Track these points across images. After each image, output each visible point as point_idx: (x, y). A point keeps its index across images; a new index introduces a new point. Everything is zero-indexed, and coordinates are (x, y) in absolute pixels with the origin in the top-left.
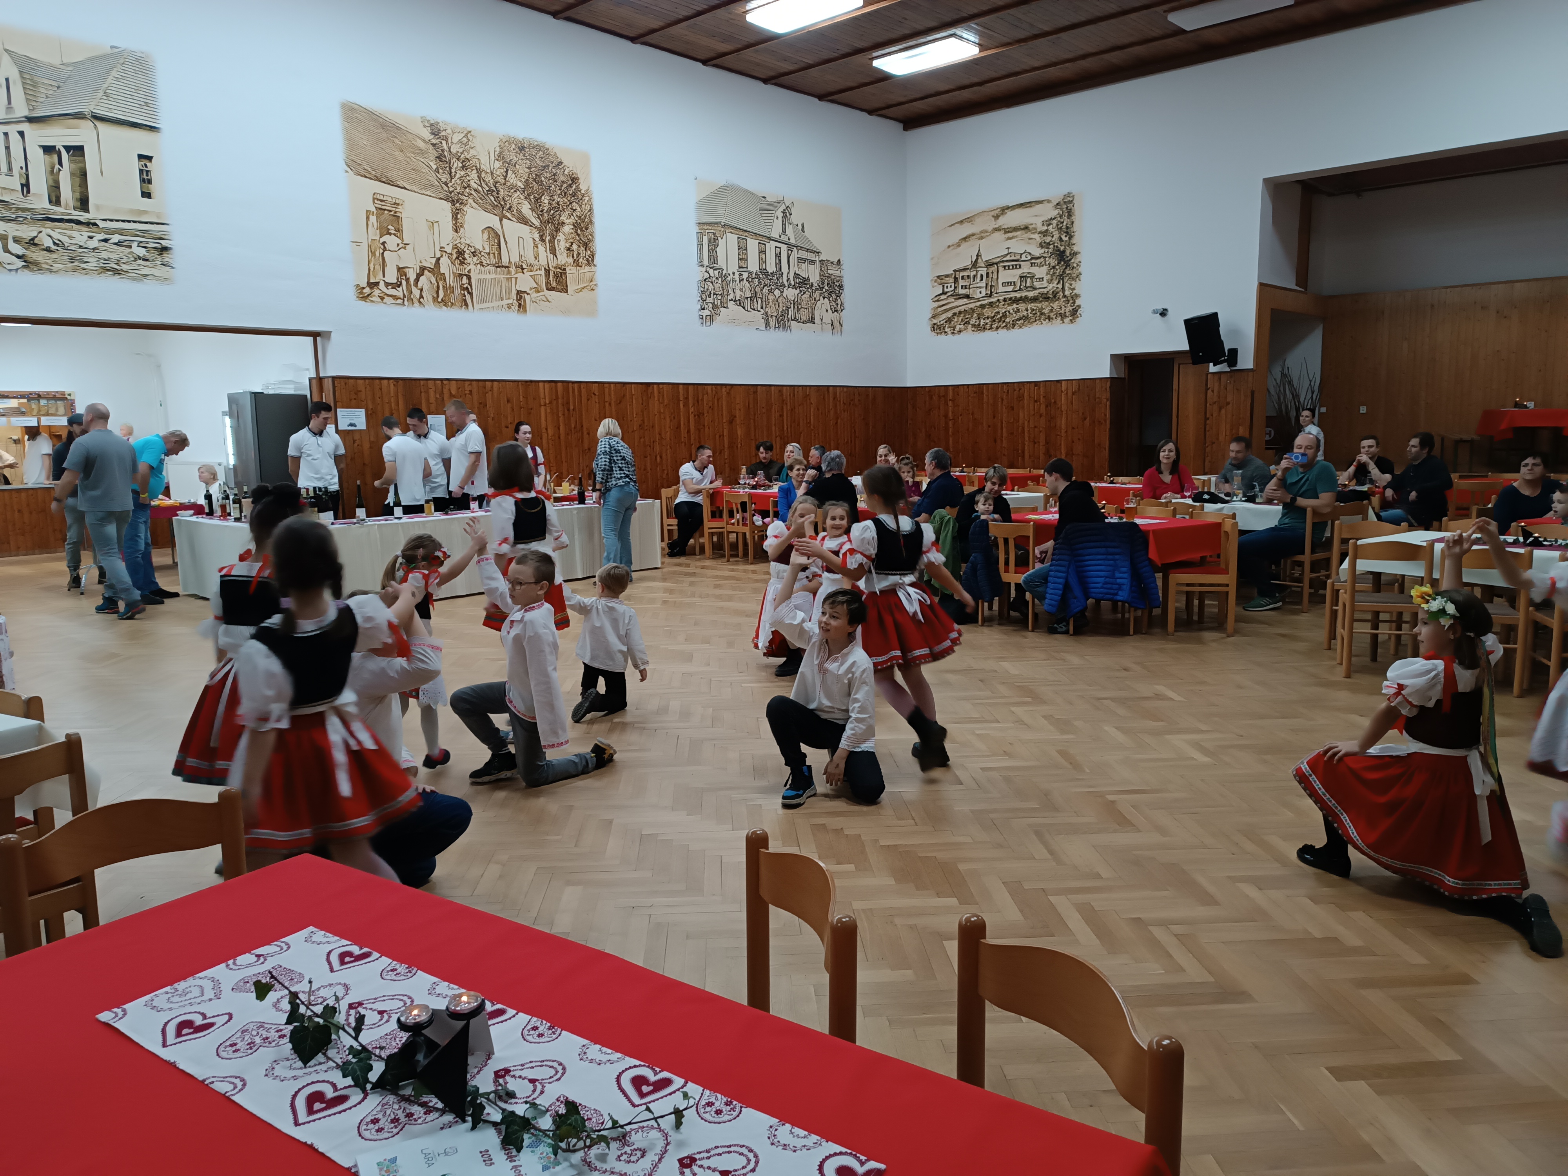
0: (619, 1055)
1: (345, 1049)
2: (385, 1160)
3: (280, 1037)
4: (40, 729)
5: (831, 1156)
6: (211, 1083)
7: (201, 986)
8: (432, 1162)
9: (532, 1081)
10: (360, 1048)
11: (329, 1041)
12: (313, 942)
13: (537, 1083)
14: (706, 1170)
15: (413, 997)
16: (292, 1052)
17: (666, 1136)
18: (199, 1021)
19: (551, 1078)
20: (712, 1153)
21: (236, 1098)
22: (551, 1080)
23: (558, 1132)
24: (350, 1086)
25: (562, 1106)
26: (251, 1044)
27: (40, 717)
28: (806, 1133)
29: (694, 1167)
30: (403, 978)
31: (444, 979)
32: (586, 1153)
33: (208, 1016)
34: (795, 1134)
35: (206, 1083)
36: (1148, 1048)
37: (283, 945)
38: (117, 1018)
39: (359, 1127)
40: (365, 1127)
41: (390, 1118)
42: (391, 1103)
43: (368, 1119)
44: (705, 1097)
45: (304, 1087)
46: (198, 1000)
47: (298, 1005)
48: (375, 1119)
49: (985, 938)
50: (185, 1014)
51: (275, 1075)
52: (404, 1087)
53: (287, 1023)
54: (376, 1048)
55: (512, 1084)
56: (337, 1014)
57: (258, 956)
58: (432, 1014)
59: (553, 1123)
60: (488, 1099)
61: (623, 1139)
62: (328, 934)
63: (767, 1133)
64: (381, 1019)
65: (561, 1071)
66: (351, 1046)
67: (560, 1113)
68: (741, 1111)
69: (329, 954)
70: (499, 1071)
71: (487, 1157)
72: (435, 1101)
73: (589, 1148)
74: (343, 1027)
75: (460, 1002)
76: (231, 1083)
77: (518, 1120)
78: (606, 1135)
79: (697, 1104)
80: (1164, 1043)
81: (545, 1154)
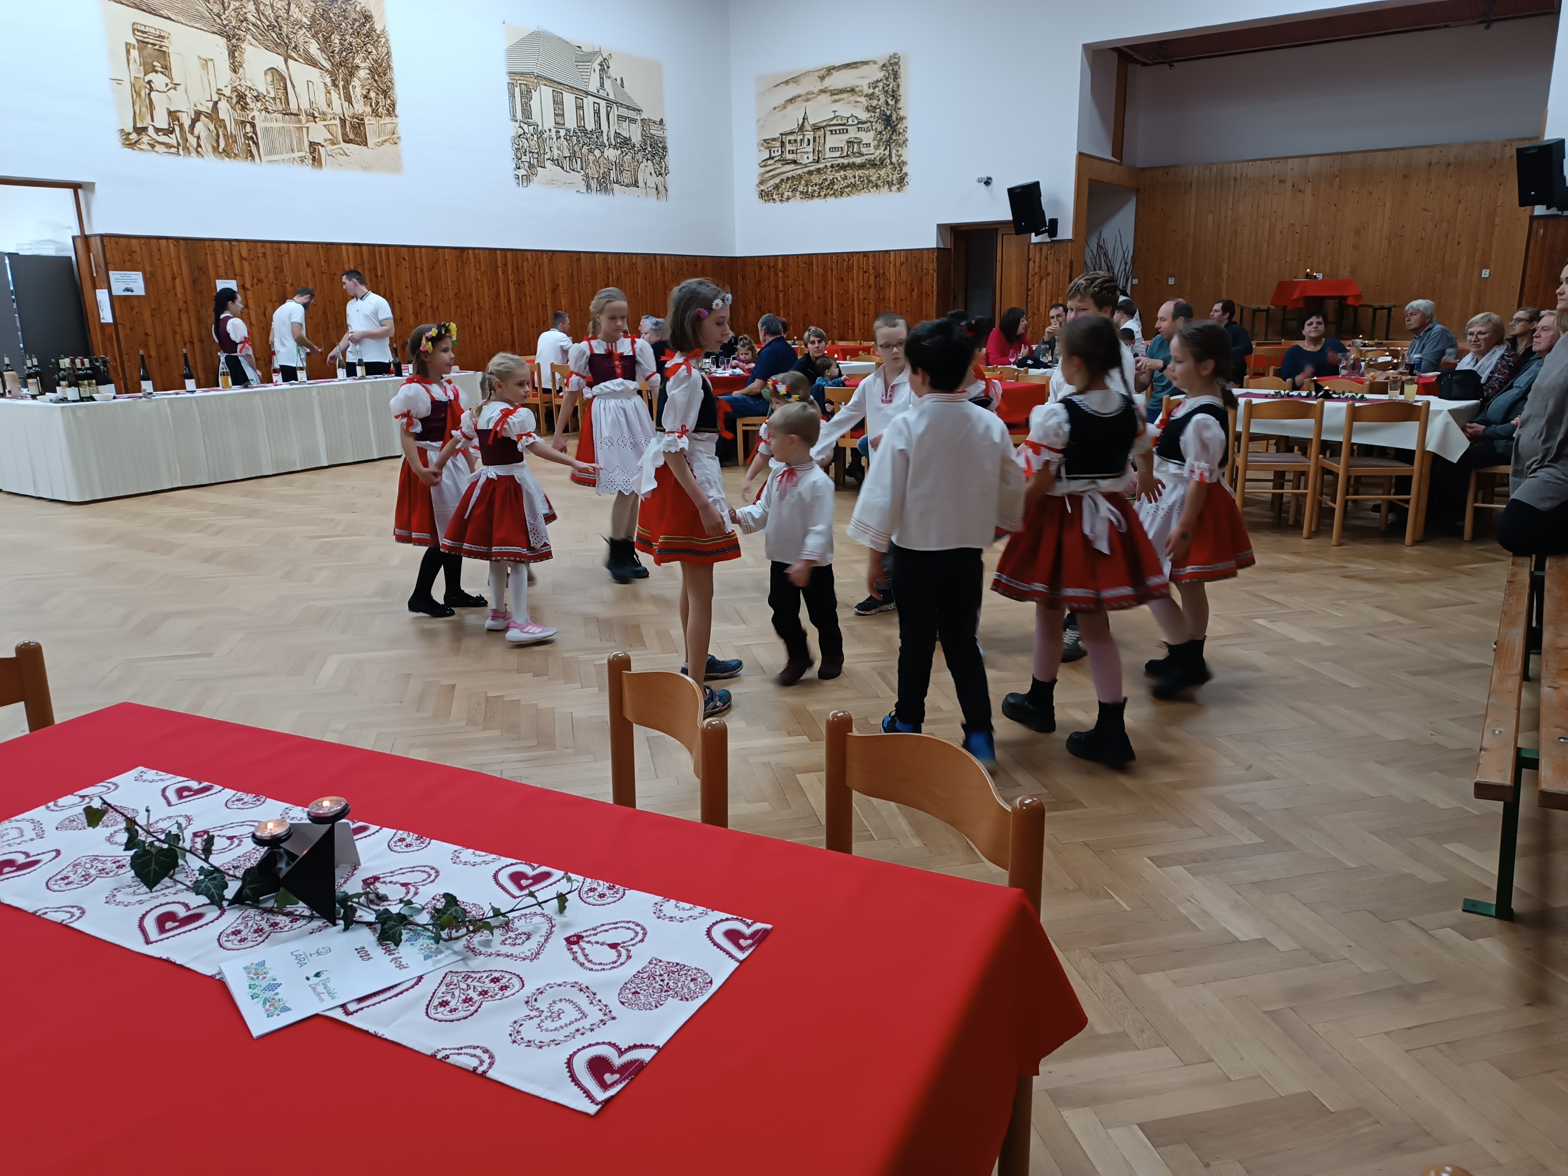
0: (494, 856)
1: (193, 873)
2: (252, 964)
3: (118, 867)
5: (717, 922)
6: (43, 914)
7: (19, 828)
8: (305, 961)
9: (403, 885)
10: (212, 869)
11: (177, 865)
12: (145, 781)
13: (409, 886)
14: (595, 945)
16: (136, 879)
17: (550, 920)
18: (21, 859)
19: (423, 881)
20: (599, 930)
21: (75, 925)
22: (424, 883)
23: (436, 925)
24: (204, 905)
25: (439, 902)
26: (86, 877)
28: (692, 906)
29: (581, 943)
30: (252, 806)
31: (298, 805)
32: (469, 940)
33: (31, 854)
34: (681, 908)
35: (38, 914)
36: (1011, 809)
37: (110, 785)
39: (219, 940)
40: (226, 939)
42: (252, 915)
43: (229, 931)
44: (587, 884)
45: (152, 909)
46: (18, 841)
47: (137, 831)
48: (236, 930)
49: (851, 731)
50: (5, 854)
51: (117, 901)
52: (265, 901)
53: (125, 850)
54: (229, 869)
55: (382, 889)
56: (181, 842)
57: (83, 797)
58: (290, 828)
59: (431, 918)
60: (358, 903)
61: (506, 926)
62: (161, 773)
63: (653, 909)
64: (229, 845)
65: (434, 875)
66: (202, 867)
67: (439, 908)
68: (624, 893)
69: (164, 790)
70: (368, 879)
71: (364, 954)
72: (301, 908)
73: (472, 935)
74: (190, 851)
75: (322, 807)
76: (67, 912)
77: (395, 917)
78: (489, 923)
79: (579, 891)
80: (1027, 802)
81: (425, 946)
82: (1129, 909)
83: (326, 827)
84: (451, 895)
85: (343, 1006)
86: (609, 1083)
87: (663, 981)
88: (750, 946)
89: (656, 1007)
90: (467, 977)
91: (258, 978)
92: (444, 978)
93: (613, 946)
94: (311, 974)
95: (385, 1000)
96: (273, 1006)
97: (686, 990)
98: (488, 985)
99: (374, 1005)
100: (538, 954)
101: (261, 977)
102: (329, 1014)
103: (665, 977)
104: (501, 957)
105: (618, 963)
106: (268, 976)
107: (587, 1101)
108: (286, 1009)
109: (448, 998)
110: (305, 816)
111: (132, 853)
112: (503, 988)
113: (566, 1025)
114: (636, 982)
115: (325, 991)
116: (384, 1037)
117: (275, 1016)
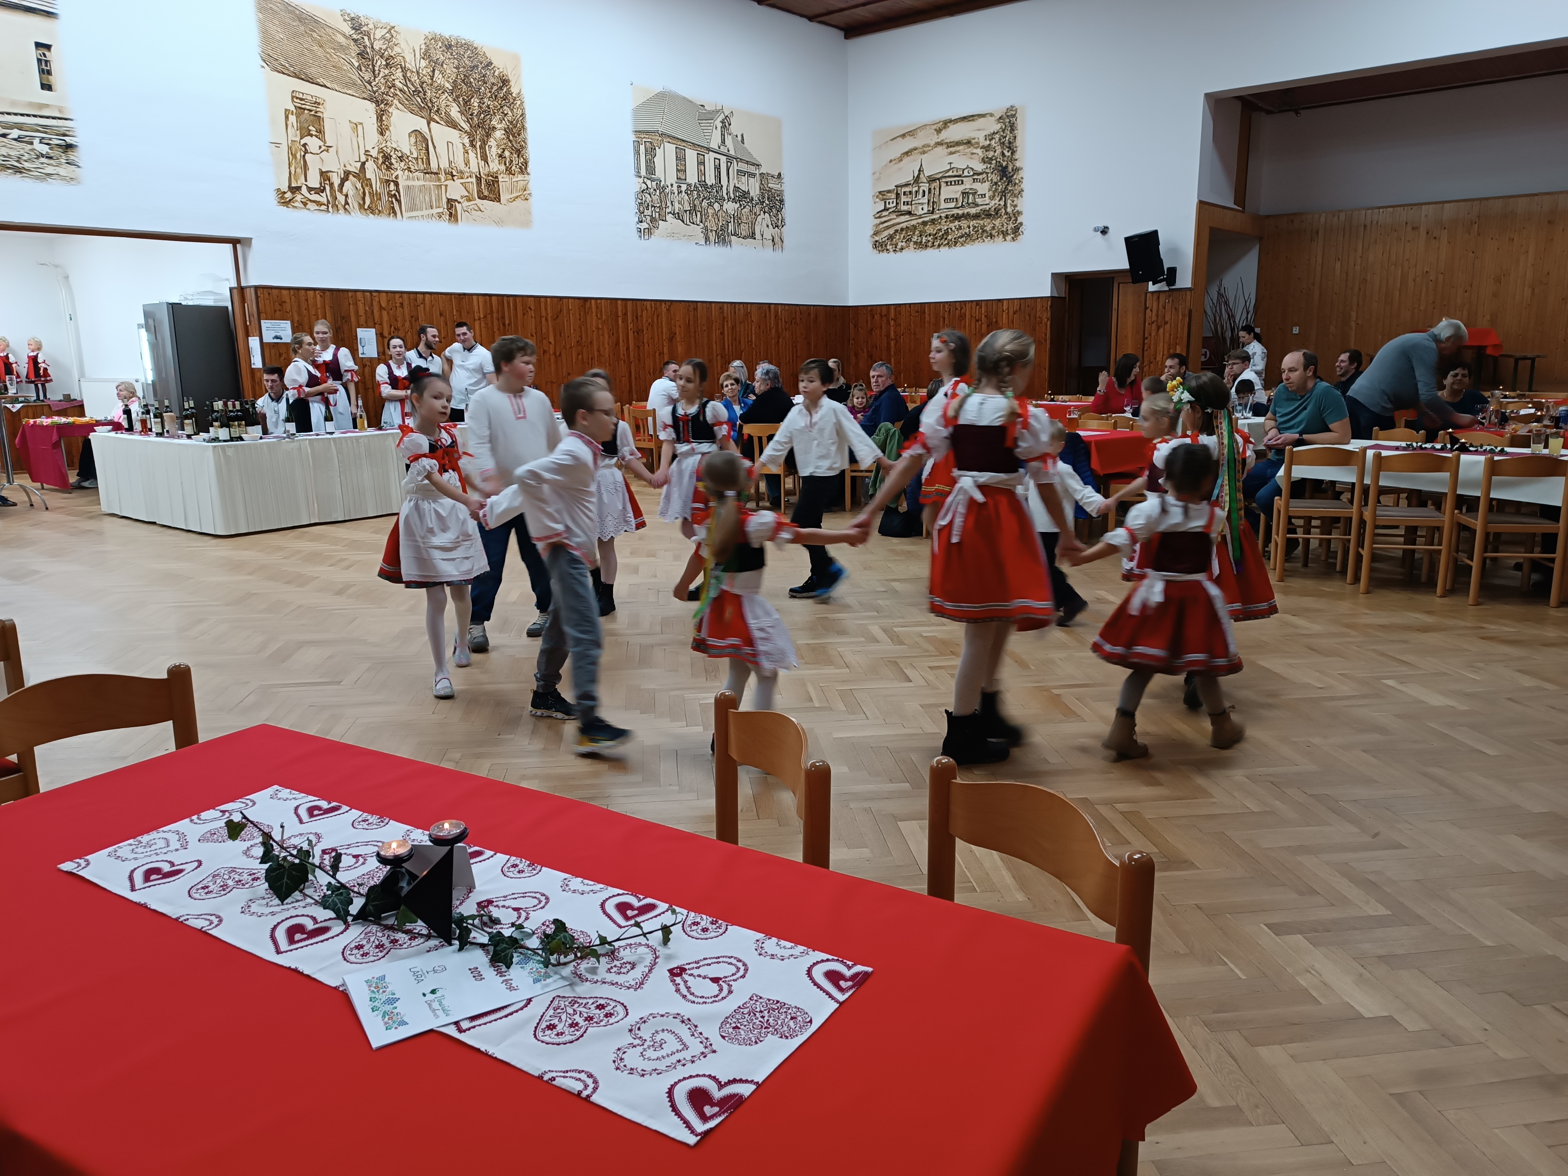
0: (602, 886)
1: (322, 888)
2: (373, 978)
3: (253, 880)
5: (818, 963)
6: (185, 920)
7: (166, 839)
8: (423, 978)
9: (515, 909)
10: (339, 885)
11: (307, 880)
12: (279, 799)
13: (521, 911)
14: (697, 978)
16: (269, 891)
17: (655, 951)
18: (166, 868)
19: (534, 906)
20: (701, 963)
21: (213, 932)
22: (535, 908)
23: (545, 950)
24: (330, 919)
25: (550, 926)
26: (224, 887)
28: (793, 944)
29: (684, 975)
30: (376, 827)
31: (418, 828)
32: (576, 966)
33: (176, 864)
34: (782, 946)
36: (1120, 864)
37: (248, 802)
38: (80, 868)
39: (343, 953)
40: (349, 952)
41: (374, 944)
42: (374, 931)
43: (353, 945)
44: (690, 918)
45: (283, 921)
46: (164, 850)
47: (272, 846)
48: (359, 945)
50: (152, 862)
51: (252, 911)
52: (386, 918)
53: (260, 863)
54: (354, 886)
55: (495, 913)
56: (311, 858)
57: (223, 812)
58: (412, 849)
59: (541, 943)
60: (473, 925)
61: (612, 954)
62: (294, 792)
63: (754, 946)
64: (355, 863)
65: (544, 901)
66: (330, 883)
67: (548, 933)
68: (727, 928)
69: (296, 808)
70: (482, 902)
71: (476, 973)
72: (420, 926)
73: (579, 962)
74: (320, 867)
75: (442, 829)
76: (206, 919)
77: (507, 939)
78: (596, 950)
79: (683, 924)
80: (1135, 857)
81: (534, 970)
82: (1243, 977)
83: (446, 849)
84: (561, 921)
85: (457, 1023)
86: (708, 1115)
87: (763, 1017)
88: (851, 988)
89: (756, 1043)
90: (573, 1002)
91: (378, 992)
92: (552, 1002)
93: (715, 980)
94: (427, 991)
95: (495, 1020)
96: (392, 1019)
97: (785, 1028)
98: (594, 1012)
99: (485, 1024)
100: (642, 983)
101: (381, 991)
102: (443, 1030)
103: (766, 1013)
104: (606, 985)
105: (720, 997)
106: (388, 990)
107: (687, 1132)
108: (403, 1023)
109: (555, 1021)
110: (427, 838)
111: (266, 866)
112: (608, 1015)
113: (668, 1056)
114: (737, 1017)
115: (440, 1008)
116: (494, 1056)
117: (393, 1029)
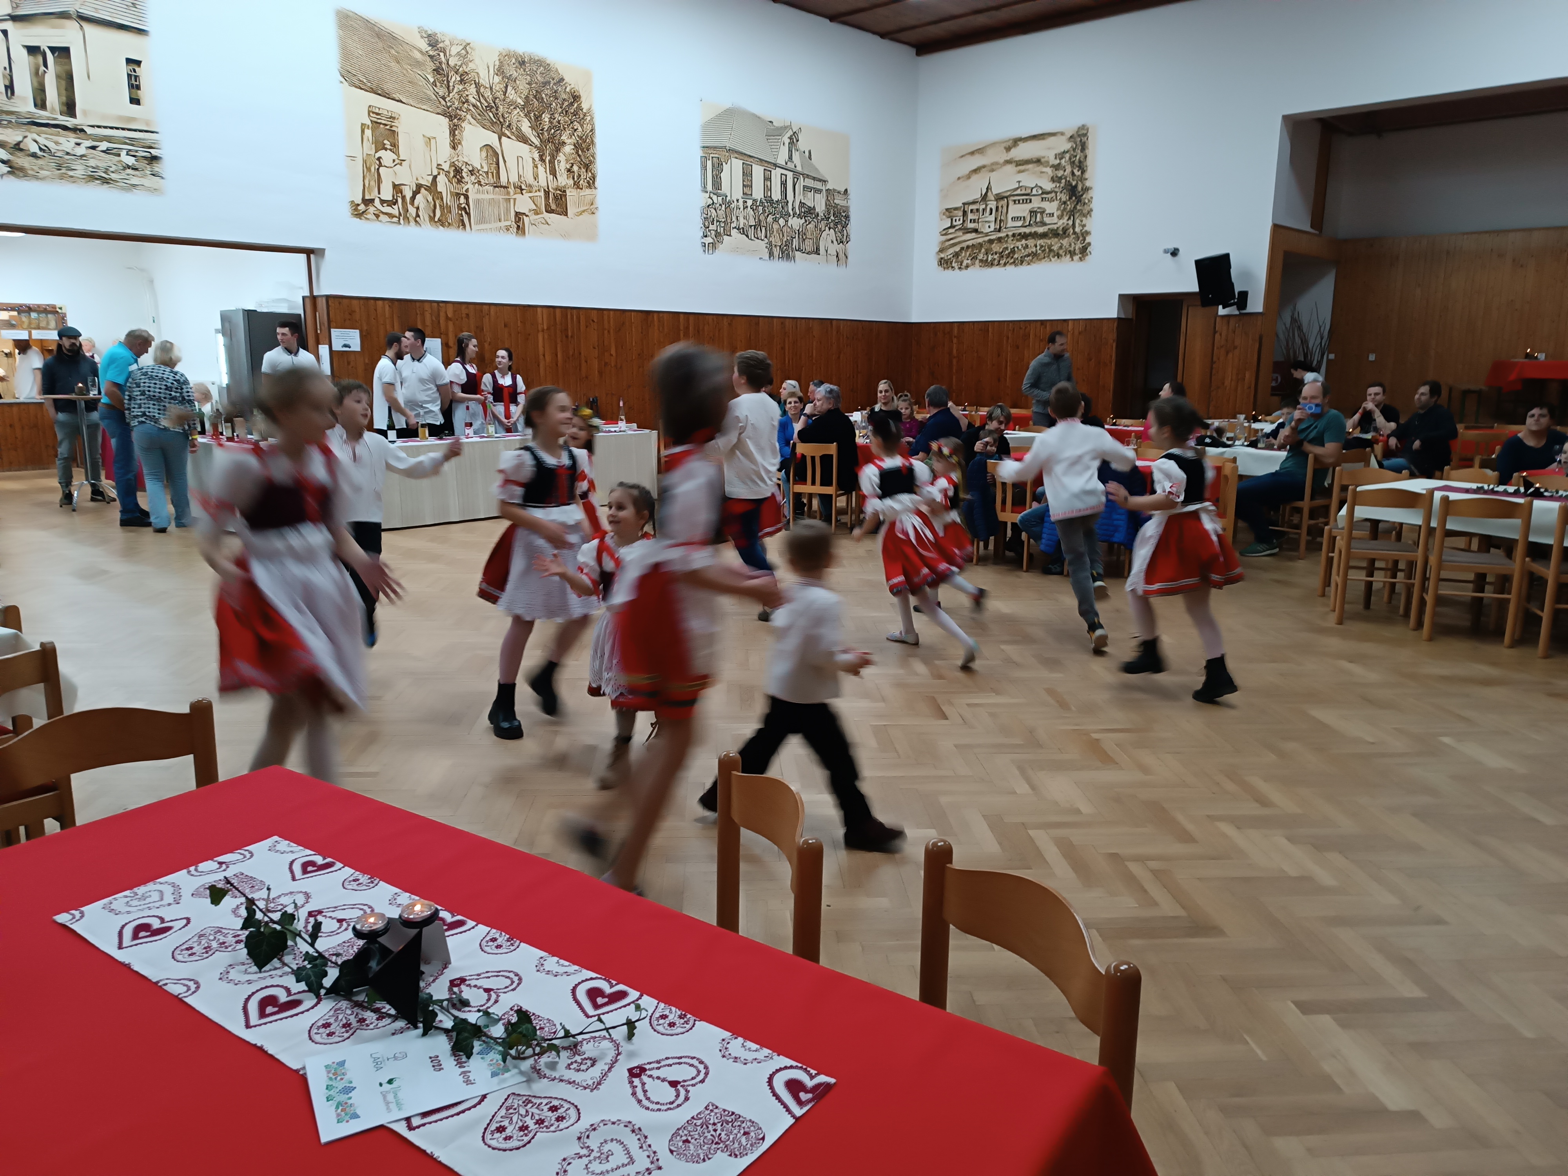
0: (576, 967)
1: (300, 957)
2: (334, 1063)
3: (237, 942)
4: (16, 638)
5: (781, 1069)
6: (164, 985)
7: (161, 892)
8: (381, 1066)
9: (487, 990)
10: (316, 955)
11: (286, 947)
12: (277, 851)
13: (492, 993)
14: (656, 1080)
15: (373, 906)
16: (248, 957)
17: (617, 1046)
18: (156, 924)
19: (506, 987)
20: (663, 1063)
21: (189, 1000)
22: (506, 990)
23: (508, 1040)
24: (304, 991)
25: (515, 1015)
26: (208, 948)
27: (19, 627)
28: (758, 1047)
29: (643, 1077)
30: (366, 888)
31: (406, 890)
32: (536, 1061)
33: (166, 920)
34: (747, 1048)
35: (159, 984)
36: (1106, 972)
38: (74, 920)
39: (309, 1031)
40: (316, 1031)
41: (342, 1023)
42: (344, 1008)
43: (320, 1024)
44: (659, 1010)
45: (257, 991)
46: (157, 905)
47: (255, 911)
48: (327, 1023)
49: (951, 862)
50: (143, 917)
51: (230, 978)
52: (358, 993)
53: (242, 929)
54: (333, 955)
55: (467, 993)
56: (296, 921)
57: (221, 863)
58: (388, 923)
59: (506, 1030)
60: (442, 1007)
61: (574, 1048)
62: (292, 844)
63: (719, 1046)
64: (339, 928)
65: (517, 982)
66: (307, 952)
67: (513, 1021)
68: (694, 1024)
69: (292, 863)
70: (455, 980)
71: (436, 1063)
72: (387, 1007)
73: (538, 1056)
74: (301, 934)
75: (413, 911)
76: (185, 985)
77: (469, 1027)
78: (557, 1044)
79: (651, 1017)
80: (1122, 968)
81: (495, 1061)
82: (1264, 1058)
83: (414, 931)
84: (526, 1010)
85: (408, 1120)
87: (715, 1130)
88: (809, 1101)
89: (704, 1160)
91: (336, 1079)
92: (506, 1100)
93: (674, 1084)
94: (384, 1081)
95: (447, 1118)
96: (346, 1112)
97: (736, 1145)
98: (546, 1114)
99: (436, 1121)
100: (599, 1084)
101: (339, 1078)
102: (394, 1127)
103: (719, 1125)
104: (563, 1084)
105: (675, 1105)
106: (346, 1077)
108: (355, 1116)
109: (506, 1123)
111: (247, 931)
112: (560, 1119)
113: (612, 1170)
114: (689, 1129)
115: (394, 1100)
116: (439, 1160)
117: (344, 1122)
